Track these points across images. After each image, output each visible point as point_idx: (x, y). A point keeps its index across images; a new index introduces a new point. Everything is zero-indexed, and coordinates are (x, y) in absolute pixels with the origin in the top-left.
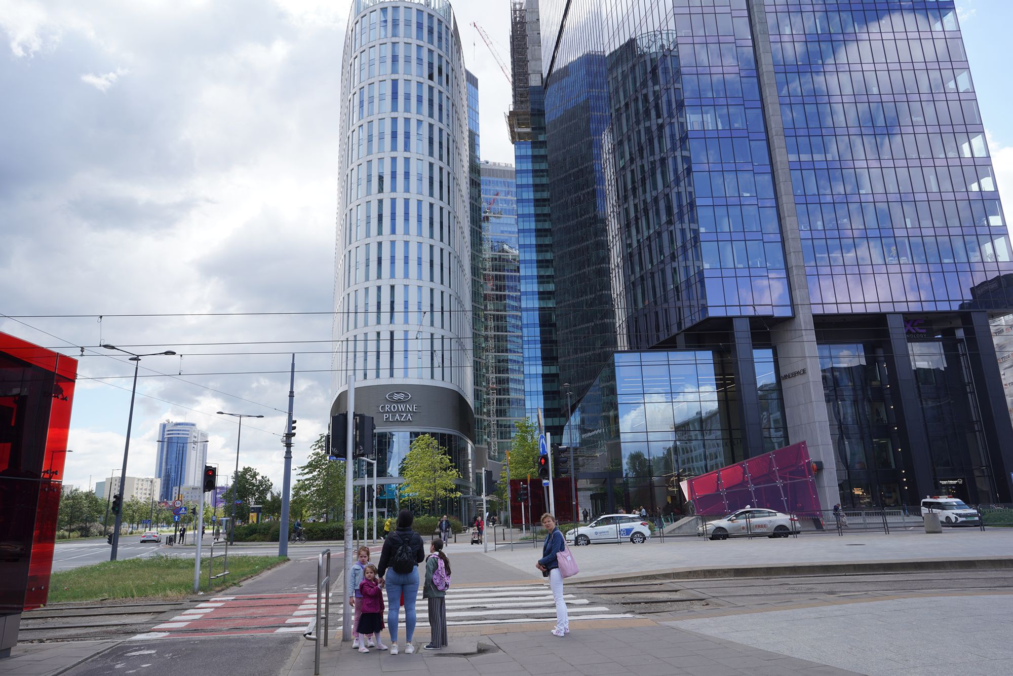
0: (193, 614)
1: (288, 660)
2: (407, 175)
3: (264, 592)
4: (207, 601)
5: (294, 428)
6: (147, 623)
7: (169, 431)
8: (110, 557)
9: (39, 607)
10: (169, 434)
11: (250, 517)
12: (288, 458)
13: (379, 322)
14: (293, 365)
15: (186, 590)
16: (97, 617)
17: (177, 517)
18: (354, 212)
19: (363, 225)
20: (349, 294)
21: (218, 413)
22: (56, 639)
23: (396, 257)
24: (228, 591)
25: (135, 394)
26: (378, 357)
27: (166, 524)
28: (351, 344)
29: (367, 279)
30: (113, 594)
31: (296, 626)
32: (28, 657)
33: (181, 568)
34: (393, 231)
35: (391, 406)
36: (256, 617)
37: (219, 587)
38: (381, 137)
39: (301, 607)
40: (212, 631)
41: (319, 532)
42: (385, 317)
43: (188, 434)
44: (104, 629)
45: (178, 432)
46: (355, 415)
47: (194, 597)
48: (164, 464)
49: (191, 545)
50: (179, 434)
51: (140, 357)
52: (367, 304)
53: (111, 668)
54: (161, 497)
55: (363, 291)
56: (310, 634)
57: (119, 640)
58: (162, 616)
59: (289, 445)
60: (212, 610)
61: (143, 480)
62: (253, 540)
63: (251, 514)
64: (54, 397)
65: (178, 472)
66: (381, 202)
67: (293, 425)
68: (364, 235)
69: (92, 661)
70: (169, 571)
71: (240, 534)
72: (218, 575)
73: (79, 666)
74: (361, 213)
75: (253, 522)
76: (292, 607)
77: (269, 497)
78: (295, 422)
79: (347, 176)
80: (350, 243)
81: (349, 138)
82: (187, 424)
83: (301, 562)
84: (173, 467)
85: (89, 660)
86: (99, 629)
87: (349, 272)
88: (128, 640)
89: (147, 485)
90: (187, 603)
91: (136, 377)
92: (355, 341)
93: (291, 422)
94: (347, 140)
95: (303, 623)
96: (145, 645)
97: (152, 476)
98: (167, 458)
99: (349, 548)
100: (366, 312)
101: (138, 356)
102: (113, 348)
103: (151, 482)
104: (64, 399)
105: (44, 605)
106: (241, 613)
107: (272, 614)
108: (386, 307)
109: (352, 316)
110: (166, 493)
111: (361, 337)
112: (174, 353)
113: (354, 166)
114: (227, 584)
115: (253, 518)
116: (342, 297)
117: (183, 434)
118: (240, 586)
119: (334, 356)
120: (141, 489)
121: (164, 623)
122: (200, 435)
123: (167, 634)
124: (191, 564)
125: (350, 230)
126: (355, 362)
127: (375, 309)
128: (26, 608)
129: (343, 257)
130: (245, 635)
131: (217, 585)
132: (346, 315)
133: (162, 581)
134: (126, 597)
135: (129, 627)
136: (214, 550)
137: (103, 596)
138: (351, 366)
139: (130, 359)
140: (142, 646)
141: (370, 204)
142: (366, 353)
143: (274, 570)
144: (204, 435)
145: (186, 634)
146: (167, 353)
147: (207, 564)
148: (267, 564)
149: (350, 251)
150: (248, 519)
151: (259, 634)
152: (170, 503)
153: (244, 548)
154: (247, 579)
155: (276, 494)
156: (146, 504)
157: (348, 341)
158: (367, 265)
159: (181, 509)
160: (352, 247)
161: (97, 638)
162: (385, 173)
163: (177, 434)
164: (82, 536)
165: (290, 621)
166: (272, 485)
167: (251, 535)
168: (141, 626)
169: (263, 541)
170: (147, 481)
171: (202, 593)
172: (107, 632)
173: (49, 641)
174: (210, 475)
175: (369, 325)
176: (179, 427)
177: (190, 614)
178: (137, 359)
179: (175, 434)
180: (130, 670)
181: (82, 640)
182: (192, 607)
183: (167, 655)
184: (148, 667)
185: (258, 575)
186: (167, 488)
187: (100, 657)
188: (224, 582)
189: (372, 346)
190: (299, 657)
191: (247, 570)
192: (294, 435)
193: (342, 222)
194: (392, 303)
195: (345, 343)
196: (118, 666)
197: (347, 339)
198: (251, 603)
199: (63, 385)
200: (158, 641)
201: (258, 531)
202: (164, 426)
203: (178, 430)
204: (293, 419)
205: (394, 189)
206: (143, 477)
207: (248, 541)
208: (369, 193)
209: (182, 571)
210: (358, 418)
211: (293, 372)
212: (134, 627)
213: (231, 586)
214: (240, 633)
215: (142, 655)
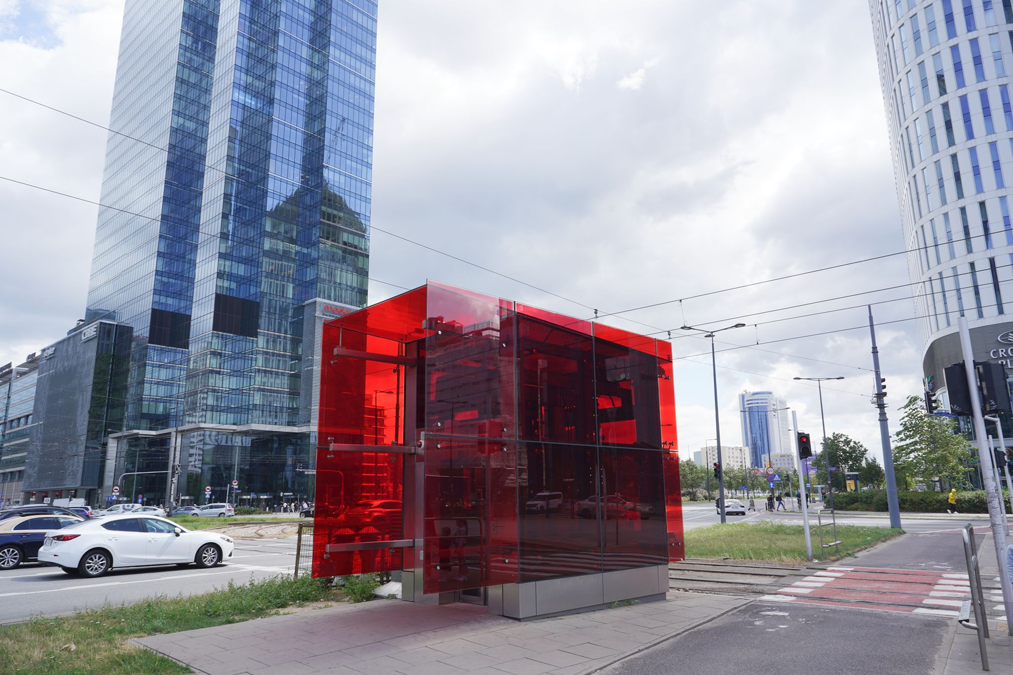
0: (813, 582)
1: (941, 647)
2: (978, 61)
3: (886, 566)
4: (825, 570)
5: (884, 387)
6: (771, 585)
7: (748, 401)
8: (720, 520)
9: (680, 560)
10: (748, 404)
11: (848, 485)
12: (883, 419)
13: (970, 250)
14: (871, 318)
15: (800, 557)
16: (724, 574)
17: (771, 484)
18: (911, 130)
19: (927, 140)
20: (922, 226)
21: (795, 379)
22: (697, 590)
23: (981, 166)
24: (844, 561)
25: (716, 367)
26: (977, 293)
27: (761, 490)
28: (937, 285)
29: (944, 202)
30: (733, 555)
31: (937, 608)
32: (679, 602)
33: (788, 534)
34: (970, 135)
35: (1007, 350)
36: (885, 593)
37: (833, 556)
38: (932, 27)
39: (936, 587)
40: (839, 601)
41: (934, 502)
42: (978, 243)
43: (767, 403)
44: (734, 586)
45: (757, 401)
46: (976, 364)
47: (809, 564)
48: (749, 433)
49: (791, 512)
50: (758, 403)
51: (714, 334)
52: (949, 233)
53: (752, 624)
54: (752, 464)
55: (942, 218)
56: (967, 621)
57: (751, 598)
58: (782, 580)
59: (881, 406)
60: (833, 579)
61: (733, 449)
62: (856, 509)
63: (848, 482)
64: (659, 377)
65: (763, 440)
66: (945, 106)
67: (883, 384)
68: (931, 152)
69: (733, 614)
70: (778, 537)
71: (840, 503)
72: (831, 544)
73: (722, 617)
74: (922, 128)
75: (852, 490)
76: (926, 586)
77: (864, 464)
78: (884, 380)
79: (895, 90)
80: (913, 167)
81: (888, 46)
82: (763, 393)
83: (920, 536)
84: (758, 435)
85: (730, 613)
86: (729, 586)
87: (919, 201)
88: (758, 599)
89: (737, 453)
90: (804, 571)
91: (713, 352)
92: (941, 278)
93: (880, 381)
94: (886, 50)
95: (945, 606)
96: (776, 606)
97: (741, 445)
98: (751, 427)
99: (997, 523)
100: (950, 241)
101: (712, 332)
102: (690, 328)
103: (741, 450)
104: (667, 378)
105: (684, 559)
106: (866, 586)
107: (902, 591)
108: (976, 229)
109: (931, 251)
110: (756, 461)
111: (948, 273)
112: (744, 325)
113: (902, 75)
114: (841, 554)
115: (851, 485)
116: (914, 231)
117: (762, 403)
118: (856, 558)
119: (916, 301)
120: (733, 457)
121: (787, 587)
122: (778, 403)
123: (794, 598)
124: (800, 531)
125: (911, 152)
126: (945, 303)
127: (962, 236)
128: (672, 560)
129: (906, 185)
130: (879, 610)
131: (830, 554)
132: (923, 251)
133: (773, 546)
134: (744, 558)
135: (755, 587)
136: (821, 518)
137: (724, 555)
138: (940, 309)
139: (706, 337)
140: (773, 607)
141: (932, 113)
142: (958, 290)
143: (889, 543)
144: (782, 402)
145: (812, 601)
146: (736, 326)
147: (817, 531)
148: (879, 536)
149: (915, 176)
150: (846, 487)
151: (894, 612)
152: (761, 470)
153: (847, 517)
154: (861, 550)
155: (871, 461)
156: (740, 470)
157: (931, 280)
158: (941, 186)
159: (775, 476)
160: (917, 171)
161: (730, 594)
162: (944, 70)
163: (756, 403)
164: (691, 500)
165: (926, 601)
166: (866, 450)
167: (852, 504)
168: (766, 587)
169: (867, 510)
170: (737, 449)
171: (817, 561)
172: (738, 590)
173: (691, 591)
174: (803, 441)
175: (956, 256)
176: (757, 397)
177: (810, 581)
178: (711, 335)
179: (754, 403)
180: (769, 628)
181: (718, 594)
182: (810, 574)
183: (801, 620)
184: (786, 628)
185: (873, 547)
186: (756, 456)
187: (738, 611)
188: (837, 551)
189: (966, 281)
190: (953, 645)
191: (858, 540)
192: (885, 394)
193: (898, 146)
194: (985, 223)
195: (928, 284)
196: (757, 623)
197: (930, 278)
198: (874, 576)
199: (664, 366)
200: (787, 605)
201: (859, 499)
202: (743, 396)
203: (757, 400)
204: (882, 377)
205: (961, 83)
206: (733, 446)
207: (850, 510)
208: (927, 100)
209: (790, 537)
210: (980, 367)
211: (872, 326)
212: (760, 588)
213: (845, 556)
214: (872, 607)
215: (777, 615)
